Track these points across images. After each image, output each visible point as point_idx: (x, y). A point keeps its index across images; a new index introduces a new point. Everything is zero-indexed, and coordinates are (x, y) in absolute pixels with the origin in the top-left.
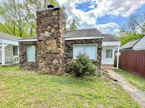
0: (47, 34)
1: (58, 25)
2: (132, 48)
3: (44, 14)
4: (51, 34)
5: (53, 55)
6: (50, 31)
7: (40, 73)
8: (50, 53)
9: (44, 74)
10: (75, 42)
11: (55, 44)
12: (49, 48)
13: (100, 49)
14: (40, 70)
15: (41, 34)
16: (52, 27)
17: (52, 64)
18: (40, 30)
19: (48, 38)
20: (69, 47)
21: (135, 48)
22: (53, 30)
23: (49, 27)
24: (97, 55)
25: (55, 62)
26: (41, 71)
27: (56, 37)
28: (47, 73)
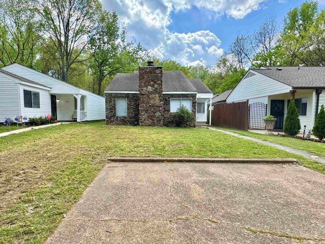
0: (150, 89)
1: (161, 82)
2: (225, 101)
3: (148, 70)
4: (154, 89)
5: (155, 107)
6: (153, 86)
7: (143, 126)
8: (153, 106)
9: (146, 126)
10: (172, 96)
11: (158, 98)
12: (152, 102)
13: (194, 103)
14: (142, 122)
15: (144, 89)
16: (155, 83)
17: (154, 116)
18: (143, 84)
19: (152, 93)
20: (166, 100)
21: (229, 101)
22: (156, 86)
23: (152, 83)
24: (192, 108)
25: (158, 114)
26: (143, 124)
27: (158, 91)
28: (150, 125)
